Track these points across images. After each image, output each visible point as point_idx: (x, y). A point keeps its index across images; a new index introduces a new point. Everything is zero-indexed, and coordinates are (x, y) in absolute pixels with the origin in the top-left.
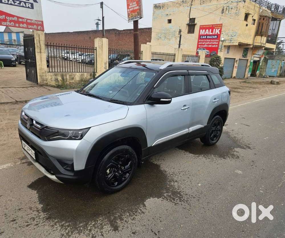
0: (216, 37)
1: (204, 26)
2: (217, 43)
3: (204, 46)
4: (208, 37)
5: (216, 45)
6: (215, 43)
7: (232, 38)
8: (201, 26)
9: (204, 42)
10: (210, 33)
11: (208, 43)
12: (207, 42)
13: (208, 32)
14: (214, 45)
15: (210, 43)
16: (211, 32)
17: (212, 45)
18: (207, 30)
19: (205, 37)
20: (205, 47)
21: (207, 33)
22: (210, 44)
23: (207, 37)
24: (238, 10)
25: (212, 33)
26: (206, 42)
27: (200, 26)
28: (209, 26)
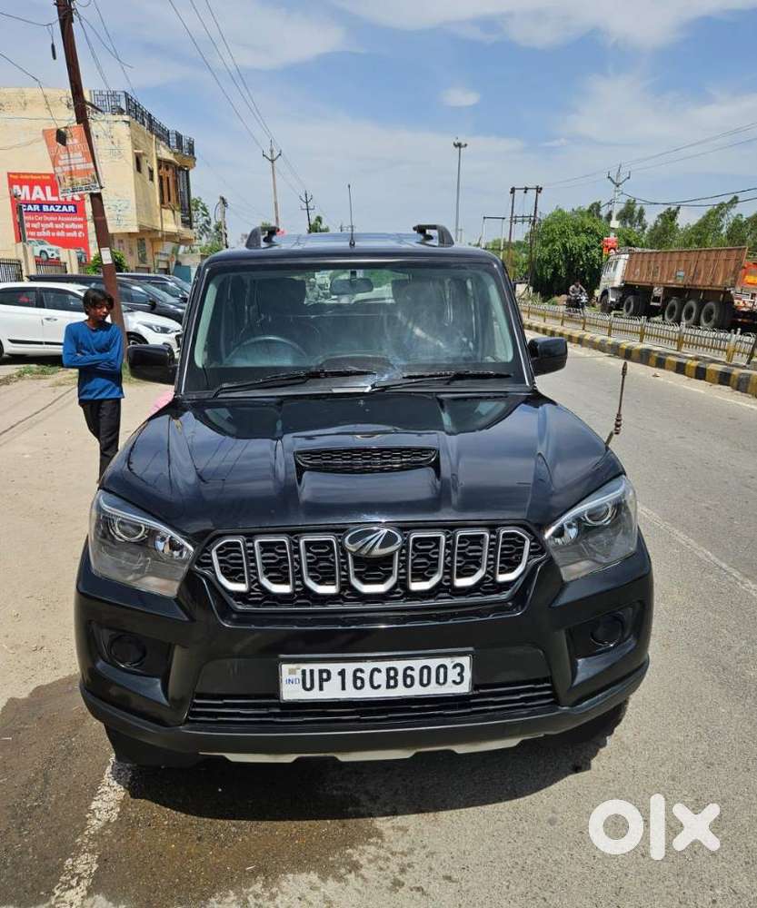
0: (71, 208)
1: (22, 177)
2: (81, 226)
3: (39, 234)
4: (45, 208)
5: (78, 230)
6: (73, 226)
7: (121, 213)
8: (11, 176)
9: (35, 222)
10: (50, 198)
11: (51, 225)
12: (48, 222)
13: (41, 192)
14: (71, 230)
15: (57, 226)
16: (53, 195)
17: (66, 230)
18: (37, 188)
19: (37, 208)
20: (45, 238)
21: (38, 196)
22: (60, 230)
23: (41, 208)
24: (115, 141)
25: (55, 199)
26: (43, 222)
27: (9, 174)
28: (39, 177)
